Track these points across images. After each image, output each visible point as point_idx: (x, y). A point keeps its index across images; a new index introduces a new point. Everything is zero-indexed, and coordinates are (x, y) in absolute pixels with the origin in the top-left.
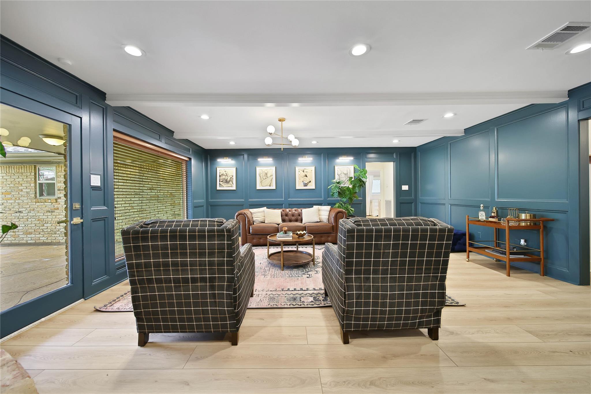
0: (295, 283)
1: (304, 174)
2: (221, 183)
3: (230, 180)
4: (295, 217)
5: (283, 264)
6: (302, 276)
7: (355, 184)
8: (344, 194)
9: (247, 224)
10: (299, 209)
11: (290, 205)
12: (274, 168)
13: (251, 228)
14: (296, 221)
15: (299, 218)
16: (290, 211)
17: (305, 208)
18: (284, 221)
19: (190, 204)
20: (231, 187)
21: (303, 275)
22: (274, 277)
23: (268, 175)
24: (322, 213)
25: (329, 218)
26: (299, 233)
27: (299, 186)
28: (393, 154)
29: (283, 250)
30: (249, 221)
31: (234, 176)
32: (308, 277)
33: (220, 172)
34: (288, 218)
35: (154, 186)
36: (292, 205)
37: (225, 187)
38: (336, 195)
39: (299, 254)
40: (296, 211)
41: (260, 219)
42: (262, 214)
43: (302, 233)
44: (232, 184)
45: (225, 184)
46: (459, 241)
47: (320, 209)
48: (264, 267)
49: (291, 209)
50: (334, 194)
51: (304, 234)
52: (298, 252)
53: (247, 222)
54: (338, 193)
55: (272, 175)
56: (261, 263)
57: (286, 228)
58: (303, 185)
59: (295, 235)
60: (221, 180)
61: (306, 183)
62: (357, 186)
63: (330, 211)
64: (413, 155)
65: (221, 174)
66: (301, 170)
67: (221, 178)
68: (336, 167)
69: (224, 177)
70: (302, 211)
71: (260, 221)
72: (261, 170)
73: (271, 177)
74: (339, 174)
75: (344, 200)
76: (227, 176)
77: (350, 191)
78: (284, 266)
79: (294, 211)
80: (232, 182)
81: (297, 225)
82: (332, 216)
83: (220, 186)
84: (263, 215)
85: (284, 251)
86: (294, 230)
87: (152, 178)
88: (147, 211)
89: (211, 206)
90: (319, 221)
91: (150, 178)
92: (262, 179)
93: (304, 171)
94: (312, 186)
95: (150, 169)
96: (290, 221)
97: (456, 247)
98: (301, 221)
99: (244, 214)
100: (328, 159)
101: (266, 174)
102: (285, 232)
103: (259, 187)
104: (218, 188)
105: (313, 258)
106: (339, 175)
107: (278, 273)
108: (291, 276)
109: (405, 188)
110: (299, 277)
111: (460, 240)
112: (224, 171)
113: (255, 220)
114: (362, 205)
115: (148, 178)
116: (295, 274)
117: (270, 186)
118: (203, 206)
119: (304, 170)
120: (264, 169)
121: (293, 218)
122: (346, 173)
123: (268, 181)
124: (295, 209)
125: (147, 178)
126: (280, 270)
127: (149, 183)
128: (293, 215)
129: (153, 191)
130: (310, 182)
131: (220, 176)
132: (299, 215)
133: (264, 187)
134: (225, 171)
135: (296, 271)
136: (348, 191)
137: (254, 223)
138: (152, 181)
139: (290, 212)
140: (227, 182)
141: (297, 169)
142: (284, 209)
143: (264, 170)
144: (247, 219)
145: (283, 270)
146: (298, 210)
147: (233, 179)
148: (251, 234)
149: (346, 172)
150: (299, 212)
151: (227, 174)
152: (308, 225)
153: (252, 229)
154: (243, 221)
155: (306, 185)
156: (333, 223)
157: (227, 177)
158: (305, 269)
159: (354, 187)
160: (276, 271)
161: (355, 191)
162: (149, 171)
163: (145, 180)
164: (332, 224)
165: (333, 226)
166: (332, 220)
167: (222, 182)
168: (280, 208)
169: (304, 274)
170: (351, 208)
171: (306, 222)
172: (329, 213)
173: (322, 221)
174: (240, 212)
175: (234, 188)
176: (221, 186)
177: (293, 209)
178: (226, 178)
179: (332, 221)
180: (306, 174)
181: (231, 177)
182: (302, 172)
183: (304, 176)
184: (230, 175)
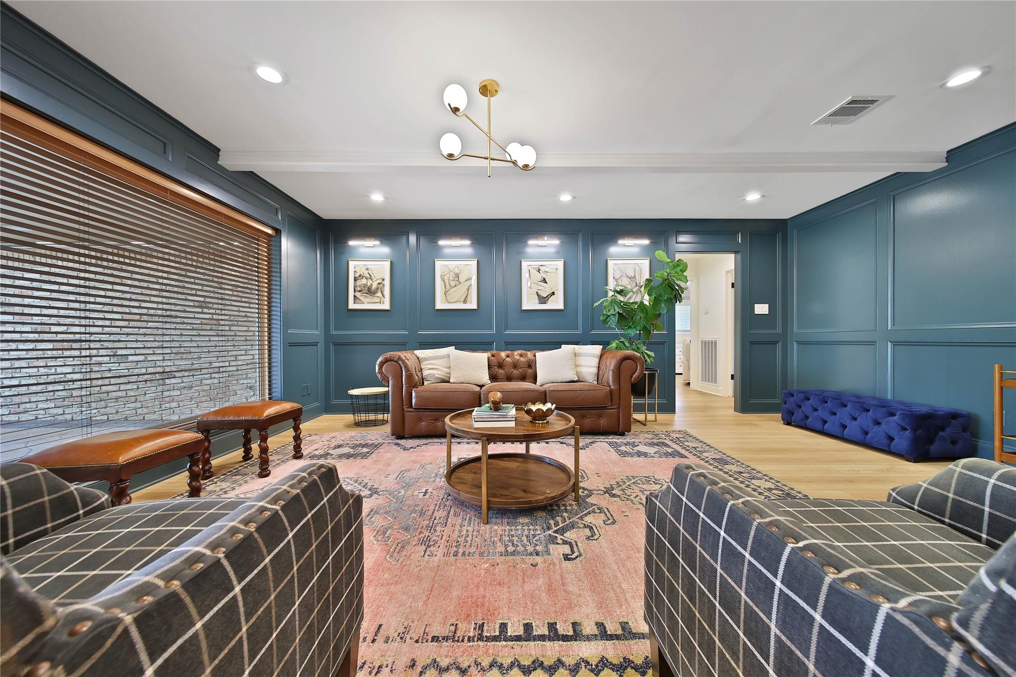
0: (527, 587)
1: (539, 277)
2: (358, 294)
3: (378, 288)
4: (521, 370)
5: (488, 502)
6: (548, 552)
7: (660, 295)
8: (632, 318)
9: (404, 383)
10: (529, 353)
11: (507, 343)
12: (474, 263)
13: (414, 394)
14: (523, 378)
15: (529, 373)
16: (508, 356)
17: (543, 350)
18: (493, 378)
19: (277, 337)
20: (380, 303)
21: (551, 547)
22: (456, 554)
23: (462, 279)
24: (582, 361)
25: (600, 372)
26: (534, 408)
27: (529, 303)
28: (735, 233)
29: (489, 453)
30: (410, 377)
31: (385, 280)
32: (567, 558)
33: (355, 271)
34: (502, 371)
35: (208, 300)
36: (512, 344)
37: (367, 304)
38: (613, 321)
39: (532, 466)
40: (521, 356)
41: (439, 372)
42: (443, 362)
43: (544, 408)
44: (382, 297)
45: (366, 297)
46: (941, 433)
47: (576, 352)
48: (432, 508)
49: (510, 352)
50: (608, 320)
51: (550, 411)
52: (529, 459)
53: (405, 380)
54: (617, 315)
55: (470, 279)
56: (426, 493)
57: (499, 395)
58: (537, 301)
59: (524, 413)
60: (359, 289)
61: (545, 296)
62: (665, 298)
63: (601, 356)
64: (779, 237)
65: (357, 275)
66: (534, 268)
67: (359, 283)
68: (611, 263)
69: (364, 281)
70: (535, 356)
71: (439, 378)
72: (446, 266)
73: (468, 283)
74: (617, 277)
75: (632, 332)
76: (372, 279)
77: (647, 313)
78: (489, 509)
79: (518, 357)
80: (382, 292)
81: (525, 387)
82: (610, 367)
83: (357, 301)
84: (445, 365)
85: (492, 457)
86: (520, 401)
87: (204, 283)
88: (192, 354)
89: (335, 344)
90: (576, 379)
91: (200, 282)
92: (448, 286)
93: (539, 270)
94: (557, 303)
95: (200, 262)
96: (509, 379)
97: (934, 448)
98: (534, 379)
99: (397, 361)
100: (592, 245)
101: (457, 276)
102: (496, 407)
103: (440, 304)
104: (352, 306)
105: (573, 480)
106: (616, 280)
107: (470, 533)
108: (511, 549)
109: (761, 309)
110: (537, 554)
111: (943, 429)
112: (364, 268)
113: (427, 376)
114: (666, 346)
115: (197, 281)
116: (524, 538)
117: (465, 302)
118: (315, 344)
119: (541, 268)
120: (452, 264)
121: (516, 372)
122: (633, 275)
123: (460, 291)
124: (520, 352)
125: (192, 280)
126: (477, 521)
127: (199, 293)
128: (515, 366)
129: (205, 310)
130: (553, 293)
131: (355, 281)
132: (530, 366)
133: (452, 304)
134: (367, 269)
135: (527, 524)
136: (642, 312)
137: (423, 383)
138: (205, 288)
139: (508, 359)
140: (370, 292)
141: (525, 264)
142: (494, 352)
143: (452, 268)
144: (406, 372)
145: (487, 523)
146: (527, 354)
147: (384, 285)
148: (415, 409)
149: (631, 274)
150: (530, 360)
151: (372, 275)
152: (551, 389)
153: (416, 397)
154: (394, 377)
155: (543, 300)
156: (611, 384)
157: (371, 282)
158: (553, 518)
159: (656, 301)
160: (466, 523)
161: (658, 313)
162: (199, 265)
163: (189, 286)
164: (609, 386)
165: (611, 391)
166: (609, 376)
167: (360, 291)
168: (485, 350)
169: (552, 540)
170: (646, 351)
171: (546, 381)
172: (598, 361)
173: (582, 380)
174: (388, 355)
175: (386, 306)
176: (359, 301)
177: (516, 353)
178: (369, 284)
179: (608, 379)
180: (545, 276)
181: (380, 281)
182: (535, 272)
183: (541, 281)
184: (377, 276)
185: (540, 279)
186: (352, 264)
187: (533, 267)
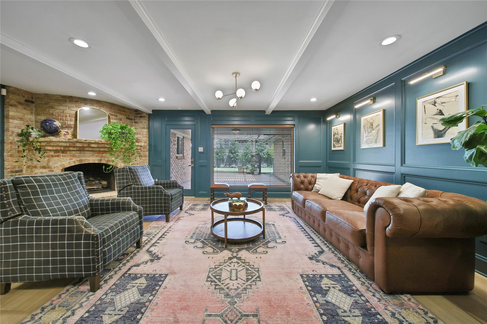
1: (435, 110)
3: (340, 139)
12: (381, 113)
20: (341, 146)
23: (374, 126)
27: (423, 139)
31: (342, 134)
33: (334, 131)
37: (337, 147)
41: (319, 187)
44: (341, 143)
45: (337, 144)
55: (379, 125)
58: (432, 135)
61: (441, 129)
65: (334, 133)
69: (336, 136)
71: (317, 189)
73: (377, 129)
76: (338, 135)
80: (341, 141)
89: (329, 167)
92: (367, 133)
93: (435, 103)
101: (372, 125)
104: (333, 149)
117: (376, 142)
119: (437, 100)
120: (369, 117)
131: (334, 136)
134: (337, 130)
137: (311, 190)
140: (338, 141)
141: (420, 102)
143: (369, 119)
147: (342, 137)
151: (338, 132)
155: (440, 133)
167: (335, 141)
175: (342, 148)
176: (334, 146)
180: (441, 108)
181: (340, 135)
182: (429, 107)
183: (437, 114)
184: (340, 133)
185: (436, 111)
186: (333, 128)
187: (429, 102)
